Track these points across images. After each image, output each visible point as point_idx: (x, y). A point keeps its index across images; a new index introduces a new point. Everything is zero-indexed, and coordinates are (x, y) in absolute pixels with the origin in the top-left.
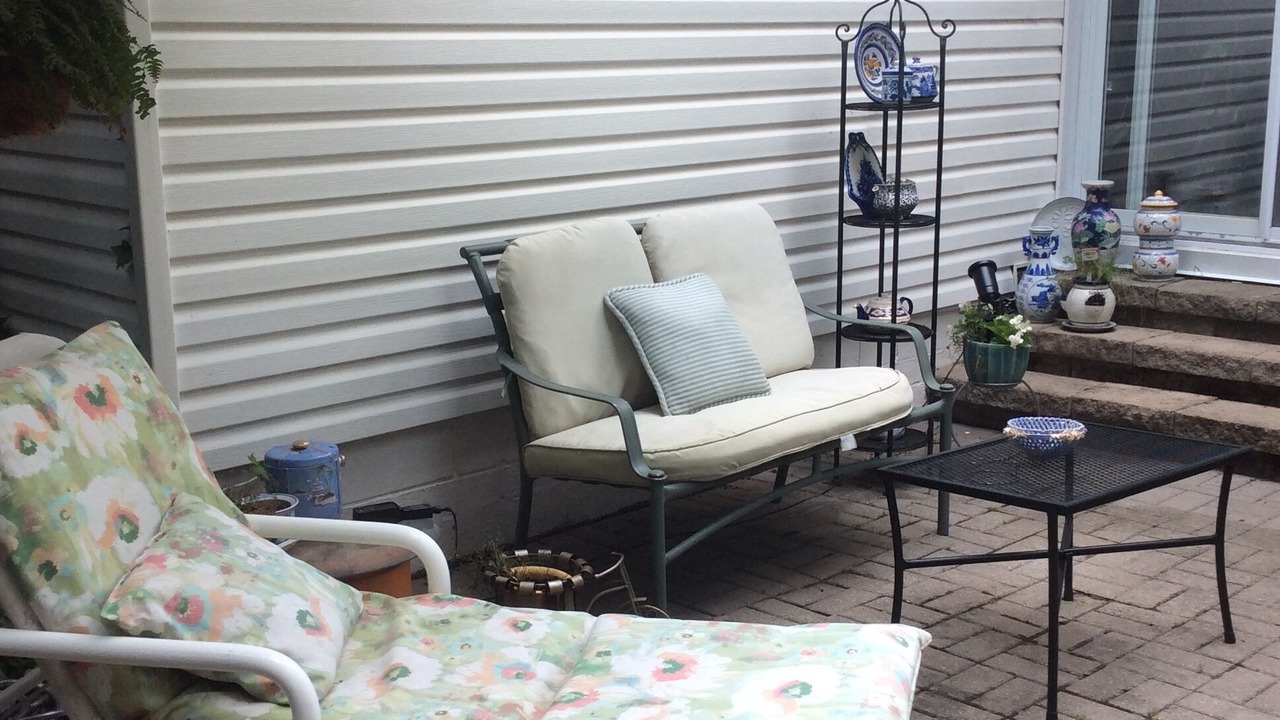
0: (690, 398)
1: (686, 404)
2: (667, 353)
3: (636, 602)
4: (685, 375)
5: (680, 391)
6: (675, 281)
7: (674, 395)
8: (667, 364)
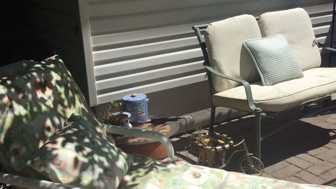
0: (273, 79)
1: (271, 82)
2: (265, 63)
3: (249, 155)
4: (272, 71)
5: (269, 77)
6: (270, 37)
7: (267, 78)
8: (265, 67)
